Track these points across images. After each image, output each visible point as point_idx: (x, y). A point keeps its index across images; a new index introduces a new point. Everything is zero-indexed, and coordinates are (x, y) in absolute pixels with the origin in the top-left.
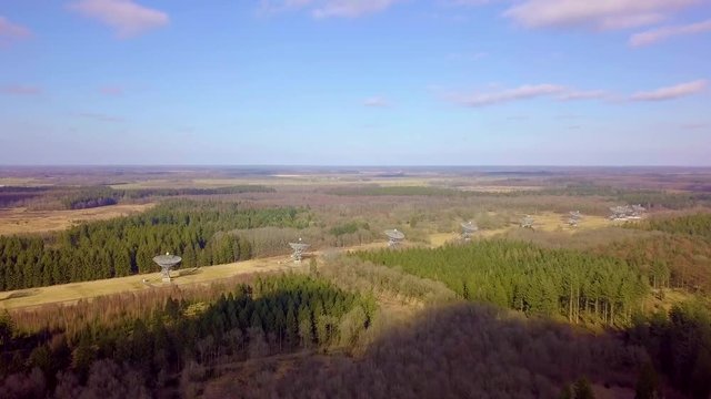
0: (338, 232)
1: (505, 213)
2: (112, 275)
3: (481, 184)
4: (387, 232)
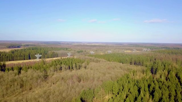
0: (79, 52)
2: (24, 59)
4: (90, 52)
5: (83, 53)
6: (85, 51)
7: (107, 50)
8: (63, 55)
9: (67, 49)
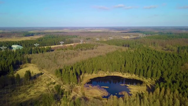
0: (87, 39)
3: (114, 31)
4: (97, 39)
5: (90, 40)
6: (92, 38)
7: (109, 37)
8: (76, 42)
9: (76, 36)
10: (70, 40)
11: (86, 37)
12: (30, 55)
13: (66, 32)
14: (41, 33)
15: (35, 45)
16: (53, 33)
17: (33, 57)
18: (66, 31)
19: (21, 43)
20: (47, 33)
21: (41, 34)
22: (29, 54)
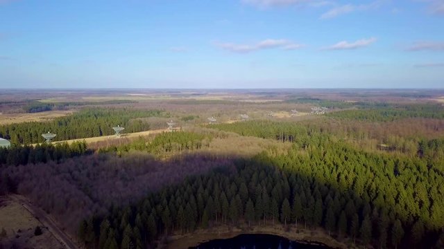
0: (186, 119)
1: (262, 111)
2: (92, 136)
4: (209, 118)
5: (194, 120)
6: (198, 117)
7: (240, 113)
8: (158, 126)
9: (158, 113)
10: (141, 122)
11: (183, 113)
12: (21, 167)
13: (134, 102)
14: (70, 103)
15: (43, 135)
16: (102, 103)
17: (27, 175)
18: (134, 99)
19: (8, 132)
20: (87, 103)
21: (70, 106)
22: (17, 165)
